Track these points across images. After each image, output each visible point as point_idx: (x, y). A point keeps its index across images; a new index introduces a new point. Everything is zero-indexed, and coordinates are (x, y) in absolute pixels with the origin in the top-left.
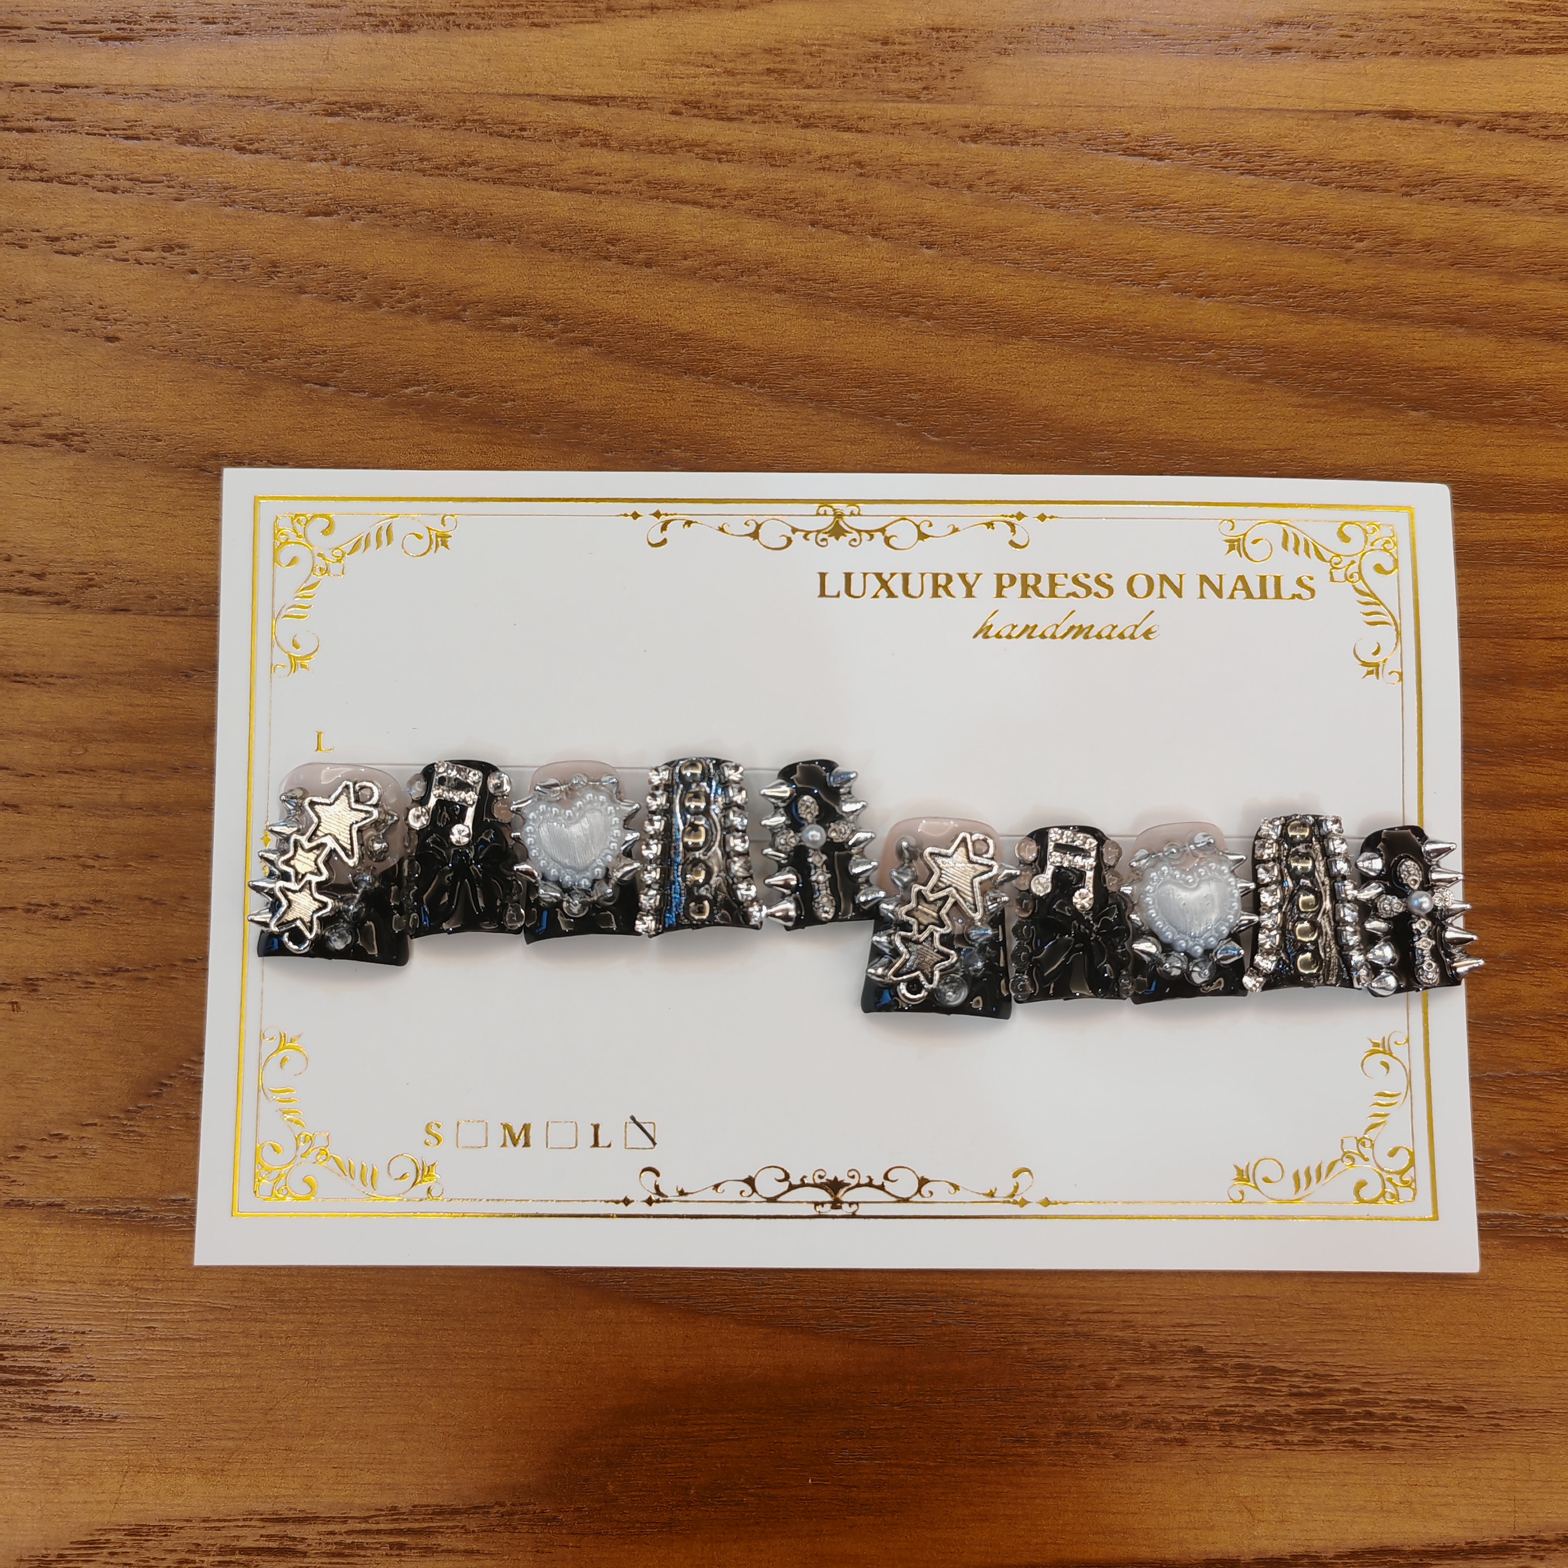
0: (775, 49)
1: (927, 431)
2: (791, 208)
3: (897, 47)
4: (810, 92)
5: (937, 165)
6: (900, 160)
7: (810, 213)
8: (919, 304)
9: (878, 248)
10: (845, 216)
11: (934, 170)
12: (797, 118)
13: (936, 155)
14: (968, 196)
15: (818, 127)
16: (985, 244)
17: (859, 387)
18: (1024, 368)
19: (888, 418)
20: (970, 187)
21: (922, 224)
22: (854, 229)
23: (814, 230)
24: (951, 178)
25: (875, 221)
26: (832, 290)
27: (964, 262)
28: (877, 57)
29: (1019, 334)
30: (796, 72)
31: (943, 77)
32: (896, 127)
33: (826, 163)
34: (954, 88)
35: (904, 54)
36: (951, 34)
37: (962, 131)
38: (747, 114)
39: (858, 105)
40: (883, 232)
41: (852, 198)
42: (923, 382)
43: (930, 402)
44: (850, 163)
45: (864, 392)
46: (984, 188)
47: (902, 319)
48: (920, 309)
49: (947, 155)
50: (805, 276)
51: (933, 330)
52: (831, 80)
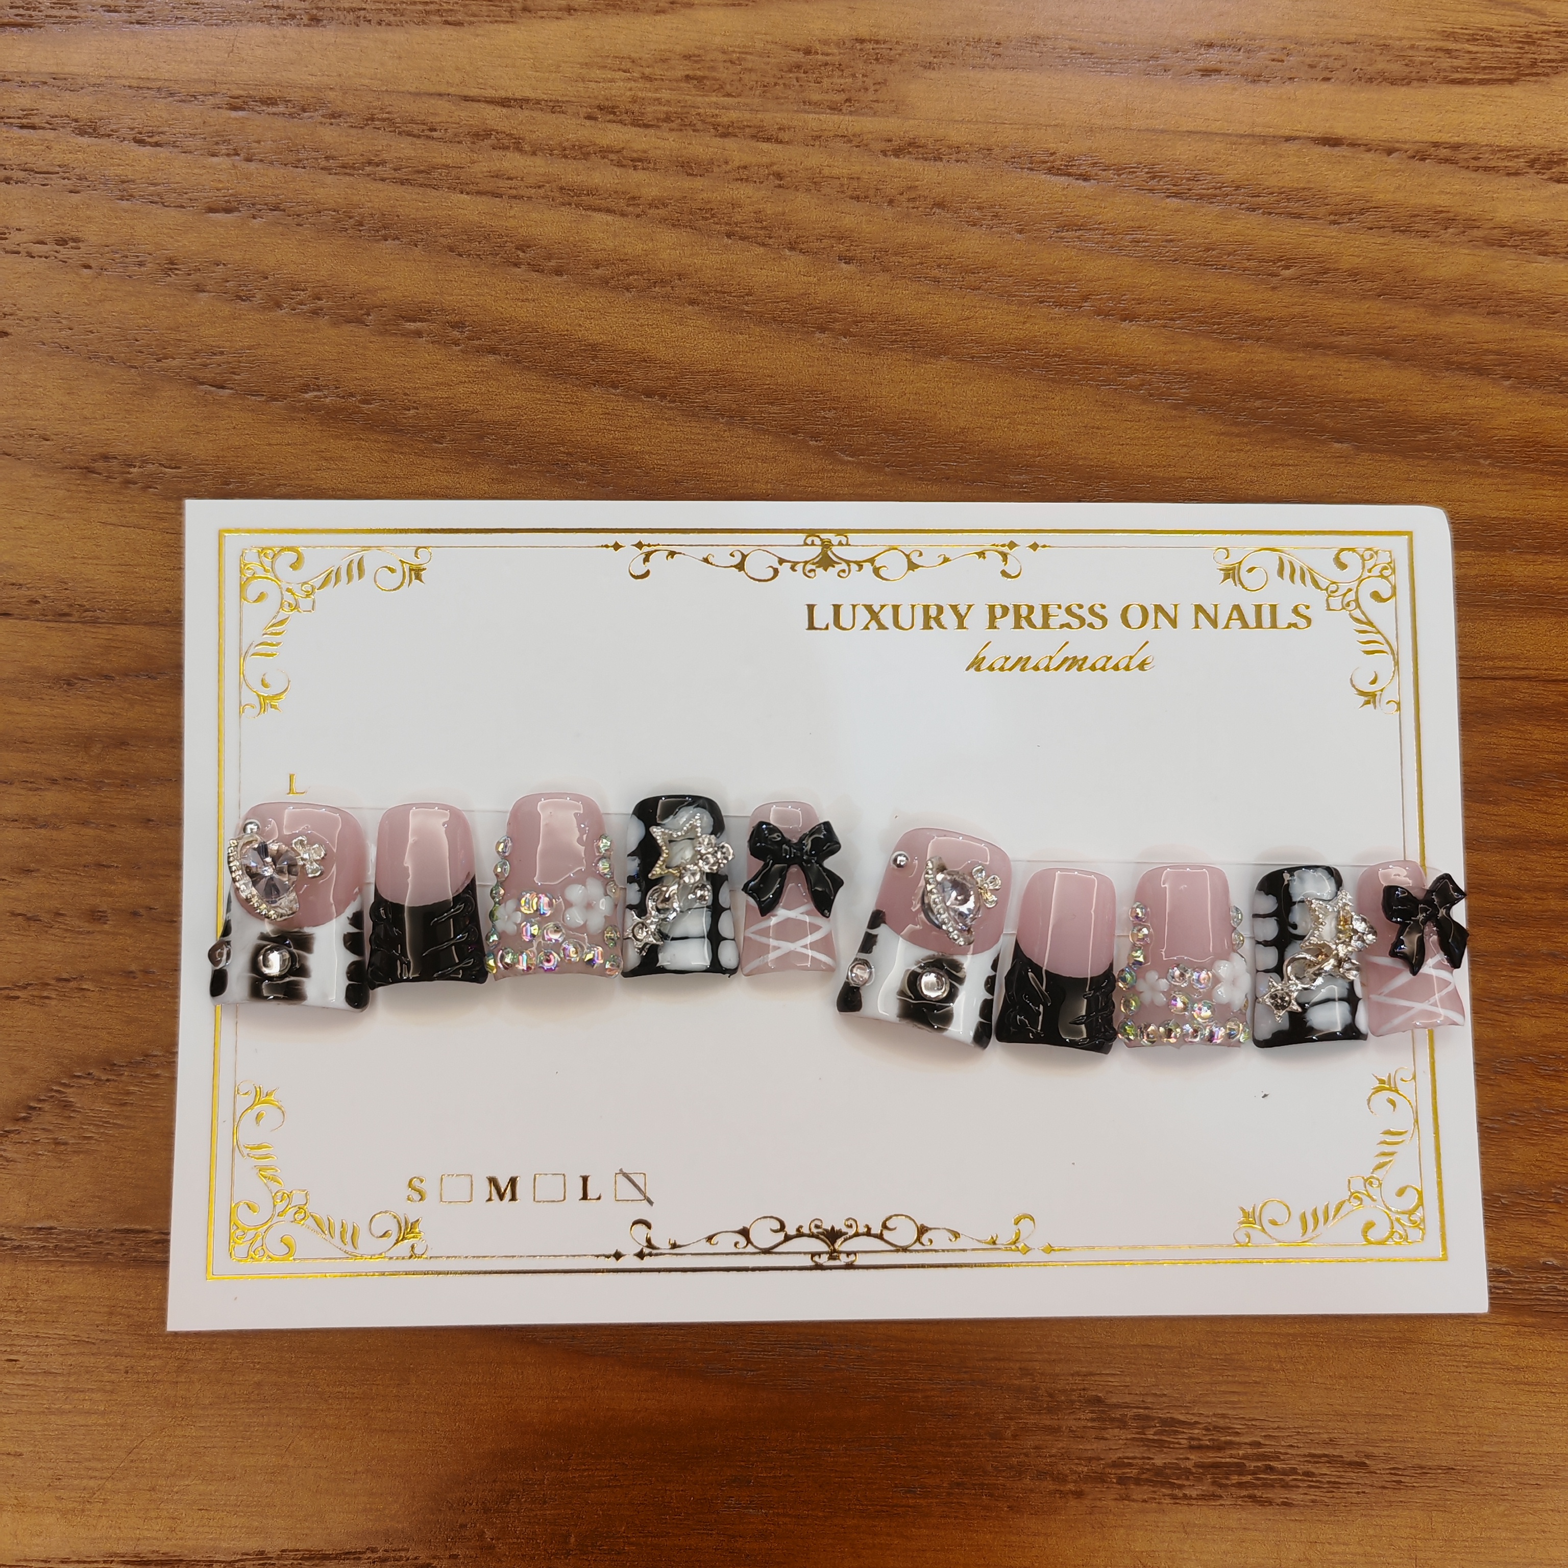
0: (694, 56)
1: (842, 451)
2: (706, 219)
3: (820, 57)
4: (730, 100)
5: (858, 178)
6: (820, 173)
7: (726, 224)
8: (835, 320)
9: (796, 261)
10: (762, 228)
11: (855, 184)
12: (715, 126)
13: (856, 169)
14: (889, 212)
15: (736, 136)
16: (906, 261)
17: (772, 404)
18: (941, 389)
19: (801, 437)
20: (891, 202)
21: (840, 238)
22: (771, 241)
23: (730, 241)
24: (871, 193)
25: (793, 234)
26: (746, 304)
27: (884, 278)
28: (798, 67)
29: (937, 354)
30: (716, 80)
31: (866, 89)
32: (816, 139)
33: (744, 174)
34: (877, 101)
35: (826, 64)
36: (875, 46)
37: (883, 145)
38: (664, 121)
39: (778, 115)
40: (801, 246)
41: (769, 209)
42: (837, 399)
43: (844, 421)
44: (769, 174)
45: (775, 409)
46: (905, 204)
47: (817, 335)
48: (837, 326)
49: (868, 169)
50: (719, 289)
51: (850, 347)
52: (751, 89)
